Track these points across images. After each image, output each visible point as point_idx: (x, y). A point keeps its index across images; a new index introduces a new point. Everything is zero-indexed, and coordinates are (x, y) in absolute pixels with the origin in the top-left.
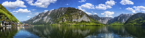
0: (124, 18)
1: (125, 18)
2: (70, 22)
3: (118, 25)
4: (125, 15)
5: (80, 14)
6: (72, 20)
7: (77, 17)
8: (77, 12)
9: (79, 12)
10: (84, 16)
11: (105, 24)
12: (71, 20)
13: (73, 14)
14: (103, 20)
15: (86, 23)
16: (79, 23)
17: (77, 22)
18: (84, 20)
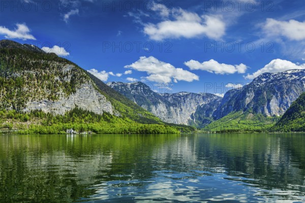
0: (274, 93)
1: (282, 93)
2: (9, 117)
3: (247, 126)
4: (284, 78)
5: (62, 76)
6: (21, 104)
7: (48, 93)
8: (47, 66)
9: (59, 68)
10: (86, 87)
11: (181, 127)
12: (19, 103)
13: (29, 76)
14: (174, 105)
15: (91, 120)
16: (58, 118)
17: (50, 116)
18: (83, 106)
